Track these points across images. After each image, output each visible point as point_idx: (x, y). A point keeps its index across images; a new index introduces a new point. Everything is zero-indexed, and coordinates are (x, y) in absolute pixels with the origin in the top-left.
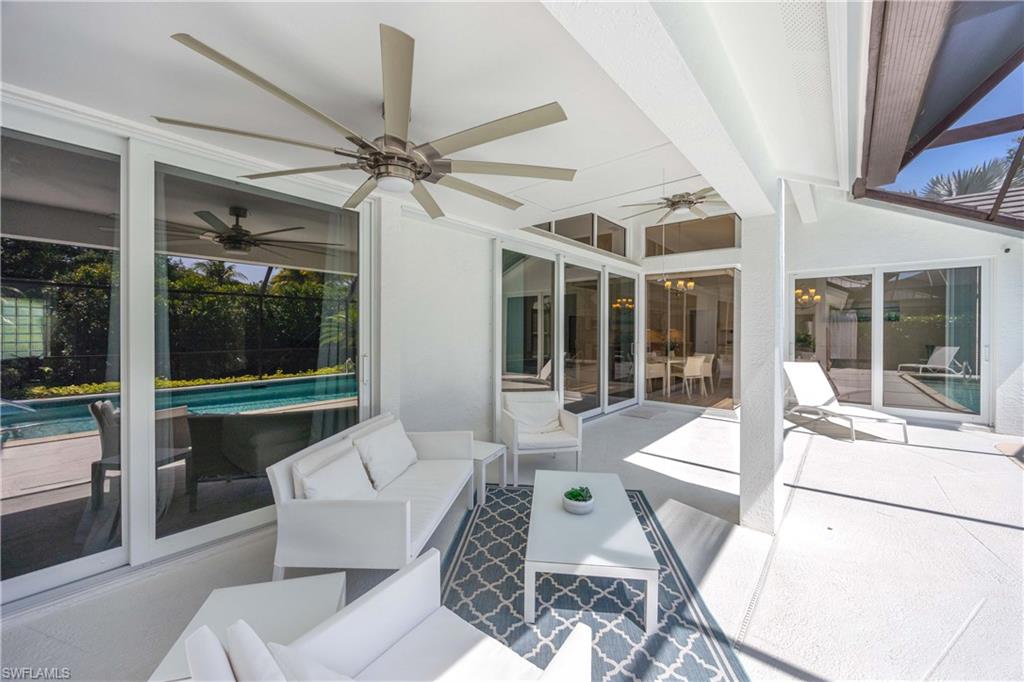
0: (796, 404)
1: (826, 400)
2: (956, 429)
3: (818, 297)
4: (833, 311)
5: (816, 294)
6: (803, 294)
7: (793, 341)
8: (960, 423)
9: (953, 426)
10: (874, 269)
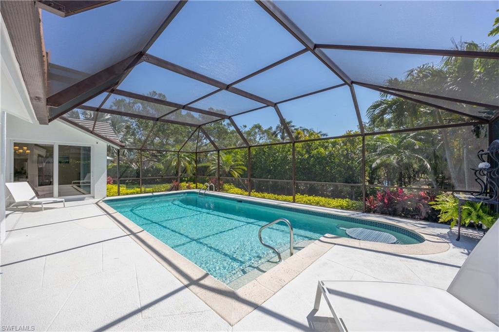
0: (14, 202)
1: (31, 197)
2: (83, 200)
3: (28, 151)
4: (40, 158)
5: (27, 150)
6: (19, 149)
7: (13, 172)
8: (85, 198)
9: (83, 199)
10: (54, 143)
